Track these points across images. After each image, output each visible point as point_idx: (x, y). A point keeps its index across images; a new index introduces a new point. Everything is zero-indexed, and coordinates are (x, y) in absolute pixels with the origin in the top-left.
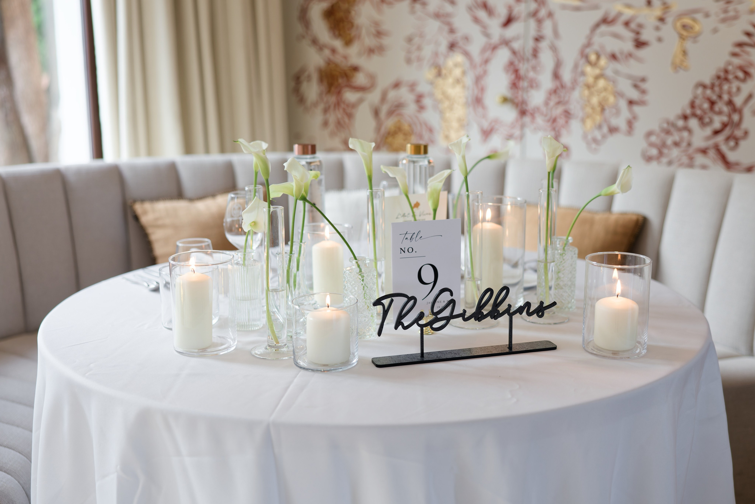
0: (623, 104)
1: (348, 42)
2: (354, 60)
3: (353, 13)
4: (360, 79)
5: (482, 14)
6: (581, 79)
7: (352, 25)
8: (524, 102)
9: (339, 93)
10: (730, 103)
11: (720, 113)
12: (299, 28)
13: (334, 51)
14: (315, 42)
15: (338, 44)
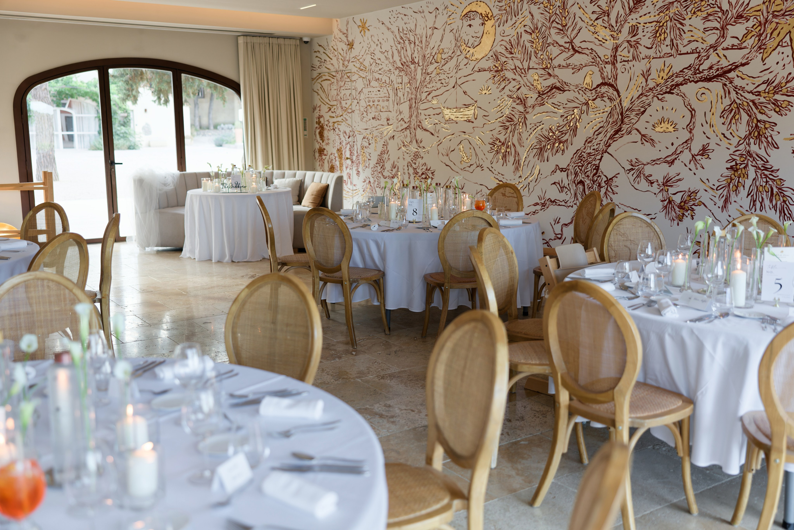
0: (368, 160)
1: (323, 142)
2: (324, 147)
3: (324, 133)
4: (325, 152)
5: (345, 134)
6: (361, 153)
7: (323, 137)
8: (352, 159)
9: (322, 156)
10: (383, 160)
12: (315, 138)
13: (320, 144)
14: (317, 141)
15: (321, 142)
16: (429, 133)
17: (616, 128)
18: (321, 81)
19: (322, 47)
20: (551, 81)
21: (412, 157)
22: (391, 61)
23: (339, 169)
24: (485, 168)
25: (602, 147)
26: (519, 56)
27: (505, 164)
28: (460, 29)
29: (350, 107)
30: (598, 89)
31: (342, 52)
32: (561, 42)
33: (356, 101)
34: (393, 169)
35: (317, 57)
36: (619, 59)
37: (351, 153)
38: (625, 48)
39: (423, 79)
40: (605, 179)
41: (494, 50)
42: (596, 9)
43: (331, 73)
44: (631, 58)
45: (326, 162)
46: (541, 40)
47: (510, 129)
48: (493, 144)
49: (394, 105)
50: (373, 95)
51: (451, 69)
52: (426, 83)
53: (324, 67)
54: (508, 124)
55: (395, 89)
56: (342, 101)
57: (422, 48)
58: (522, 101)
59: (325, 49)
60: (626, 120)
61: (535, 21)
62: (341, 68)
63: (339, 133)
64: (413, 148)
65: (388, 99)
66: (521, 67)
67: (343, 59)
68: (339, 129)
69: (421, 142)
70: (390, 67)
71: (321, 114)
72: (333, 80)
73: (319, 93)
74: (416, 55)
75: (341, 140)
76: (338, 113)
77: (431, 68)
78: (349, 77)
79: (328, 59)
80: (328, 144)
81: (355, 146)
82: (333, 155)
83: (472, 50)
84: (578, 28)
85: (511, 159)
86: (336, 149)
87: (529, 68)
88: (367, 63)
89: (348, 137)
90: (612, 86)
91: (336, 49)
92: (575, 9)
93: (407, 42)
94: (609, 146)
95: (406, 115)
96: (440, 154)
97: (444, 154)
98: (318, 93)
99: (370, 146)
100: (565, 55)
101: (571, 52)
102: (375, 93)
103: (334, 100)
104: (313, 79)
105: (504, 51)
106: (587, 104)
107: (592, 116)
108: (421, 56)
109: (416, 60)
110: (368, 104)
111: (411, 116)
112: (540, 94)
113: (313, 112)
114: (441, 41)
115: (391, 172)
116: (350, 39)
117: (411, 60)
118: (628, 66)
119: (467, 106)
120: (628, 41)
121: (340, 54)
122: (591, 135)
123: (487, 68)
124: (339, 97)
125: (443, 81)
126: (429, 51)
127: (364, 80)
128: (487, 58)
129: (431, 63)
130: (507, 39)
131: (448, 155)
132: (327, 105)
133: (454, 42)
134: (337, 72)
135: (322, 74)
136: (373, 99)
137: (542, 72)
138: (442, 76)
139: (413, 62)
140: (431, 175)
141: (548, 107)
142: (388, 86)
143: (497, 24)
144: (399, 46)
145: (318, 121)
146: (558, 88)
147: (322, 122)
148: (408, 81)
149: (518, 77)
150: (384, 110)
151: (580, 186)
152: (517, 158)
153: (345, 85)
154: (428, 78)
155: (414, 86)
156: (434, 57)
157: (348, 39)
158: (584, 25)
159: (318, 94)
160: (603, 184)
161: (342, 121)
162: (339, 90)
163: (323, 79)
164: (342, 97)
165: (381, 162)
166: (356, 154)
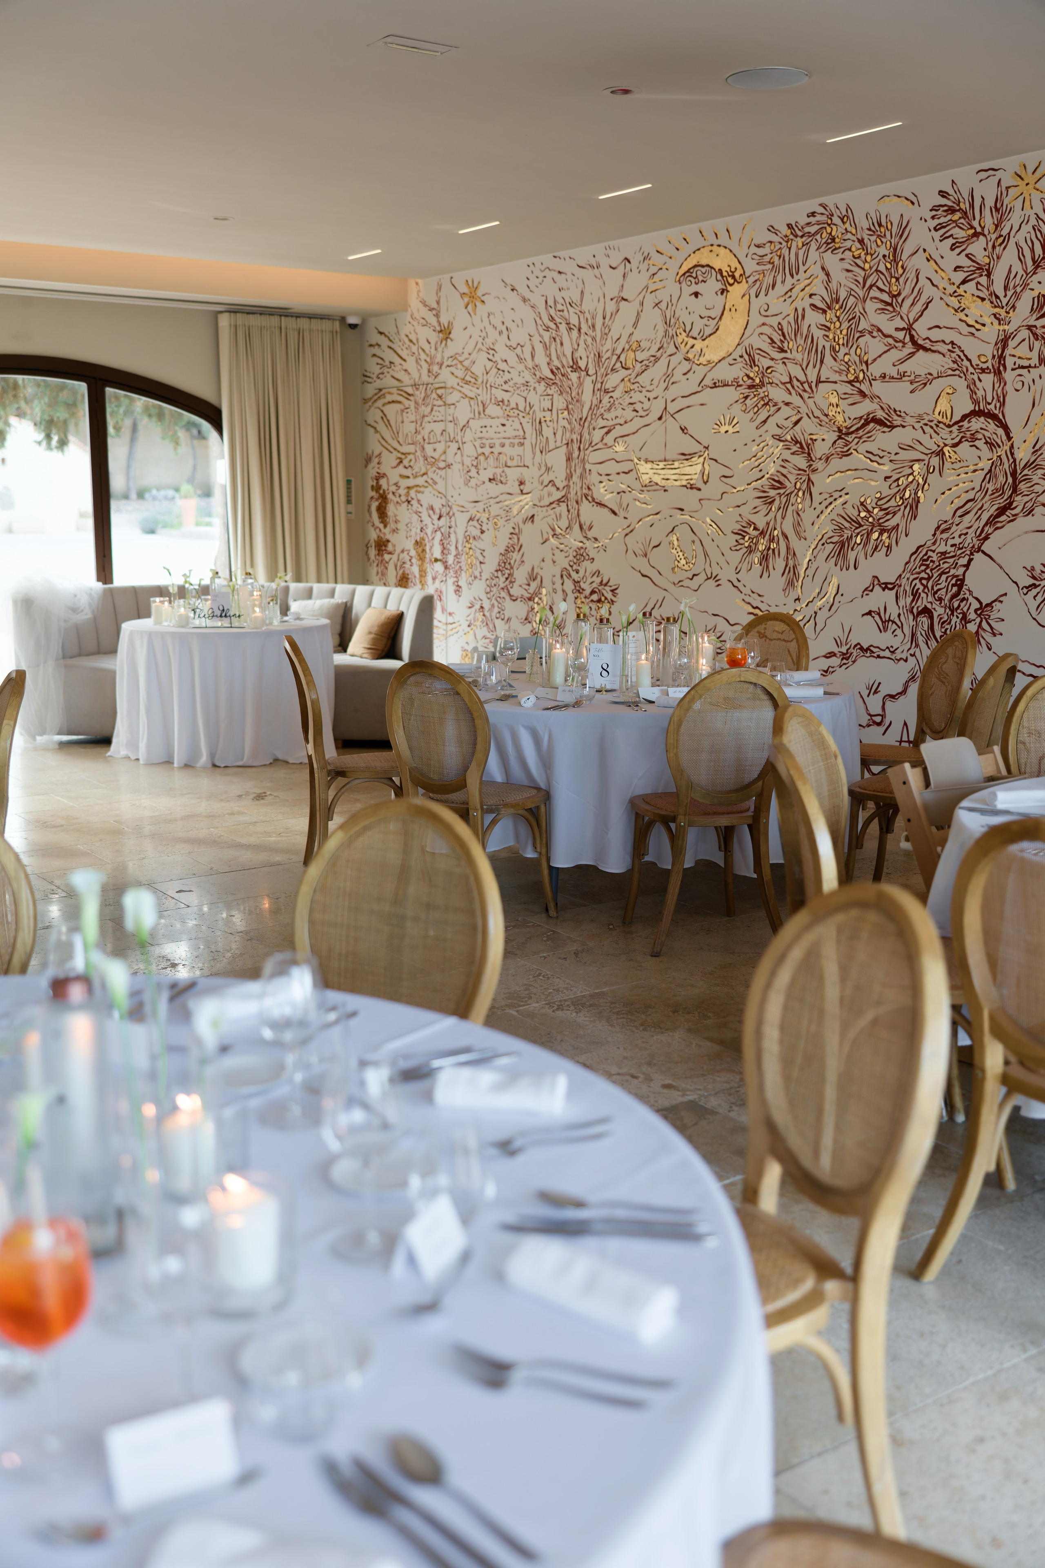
0: (478, 563)
1: (385, 526)
2: (388, 537)
3: (387, 508)
4: (390, 548)
5: (431, 512)
6: (465, 549)
7: (387, 516)
8: (446, 562)
9: (382, 555)
10: (510, 564)
11: (507, 569)
12: (368, 518)
13: (380, 530)
14: (373, 525)
15: (381, 526)
16: (606, 510)
17: (1001, 502)
18: (384, 405)
19: (386, 336)
20: (865, 407)
21: (571, 558)
22: (530, 364)
23: (418, 581)
24: (723, 582)
25: (971, 539)
26: (799, 357)
27: (765, 574)
28: (674, 301)
29: (443, 458)
30: (965, 424)
31: (426, 347)
32: (889, 328)
33: (454, 446)
34: (531, 583)
35: (374, 355)
36: (1009, 362)
37: (444, 548)
38: (1024, 340)
39: (595, 402)
40: (976, 605)
41: (746, 343)
42: (966, 262)
43: (404, 389)
44: (1035, 361)
45: (391, 567)
46: (845, 325)
47: (777, 503)
48: (741, 533)
49: (534, 454)
50: (491, 434)
51: (655, 382)
52: (602, 411)
53: (389, 376)
54: (773, 493)
55: (538, 421)
56: (426, 446)
57: (594, 339)
58: (805, 448)
59: (391, 340)
60: (1022, 486)
61: (834, 285)
62: (425, 378)
63: (420, 509)
64: (574, 540)
65: (522, 441)
66: (803, 379)
67: (428, 360)
68: (419, 501)
69: (590, 528)
70: (528, 376)
71: (381, 472)
72: (406, 403)
73: (378, 429)
74: (581, 352)
75: (424, 523)
76: (416, 469)
77: (613, 380)
78: (440, 397)
79: (397, 360)
80: (395, 531)
81: (453, 536)
82: (406, 553)
83: (699, 344)
84: (923, 299)
85: (780, 563)
86: (413, 542)
87: (819, 381)
88: (478, 370)
89: (438, 516)
90: (994, 417)
91: (414, 341)
92: (919, 261)
93: (563, 327)
94: (987, 538)
95: (559, 474)
96: (630, 552)
97: (638, 551)
98: (375, 428)
99: (483, 536)
100: (895, 355)
101: (909, 348)
102: (495, 429)
103: (410, 442)
104: (366, 401)
105: (766, 347)
106: (940, 453)
107: (950, 476)
108: (592, 355)
109: (582, 364)
110: (480, 451)
111: (569, 477)
112: (842, 433)
113: (366, 467)
114: (635, 325)
115: (527, 587)
116: (444, 320)
117: (571, 364)
118: (1028, 377)
119: (687, 456)
120: (1029, 328)
121: (423, 350)
122: (948, 517)
123: (730, 379)
124: (419, 438)
125: (638, 407)
126: (608, 345)
127: (472, 402)
128: (730, 360)
129: (612, 370)
130: (774, 321)
131: (646, 555)
132: (395, 453)
133: (661, 328)
134: (415, 386)
135: (384, 391)
136: (490, 441)
137: (848, 388)
138: (636, 397)
139: (575, 367)
140: (609, 596)
141: (858, 459)
142: (521, 414)
143: (753, 292)
144: (546, 336)
145: (375, 484)
146: (880, 422)
147: (385, 487)
148: (565, 405)
149: (795, 400)
150: (515, 463)
151: (924, 620)
152: (791, 563)
153: (433, 413)
154: (606, 400)
155: (577, 415)
156: (619, 357)
157: (442, 320)
158: (936, 294)
159: (376, 431)
160: (972, 615)
161: (426, 484)
162: (419, 423)
163: (386, 400)
164: (426, 438)
165: (505, 567)
166: (454, 552)
